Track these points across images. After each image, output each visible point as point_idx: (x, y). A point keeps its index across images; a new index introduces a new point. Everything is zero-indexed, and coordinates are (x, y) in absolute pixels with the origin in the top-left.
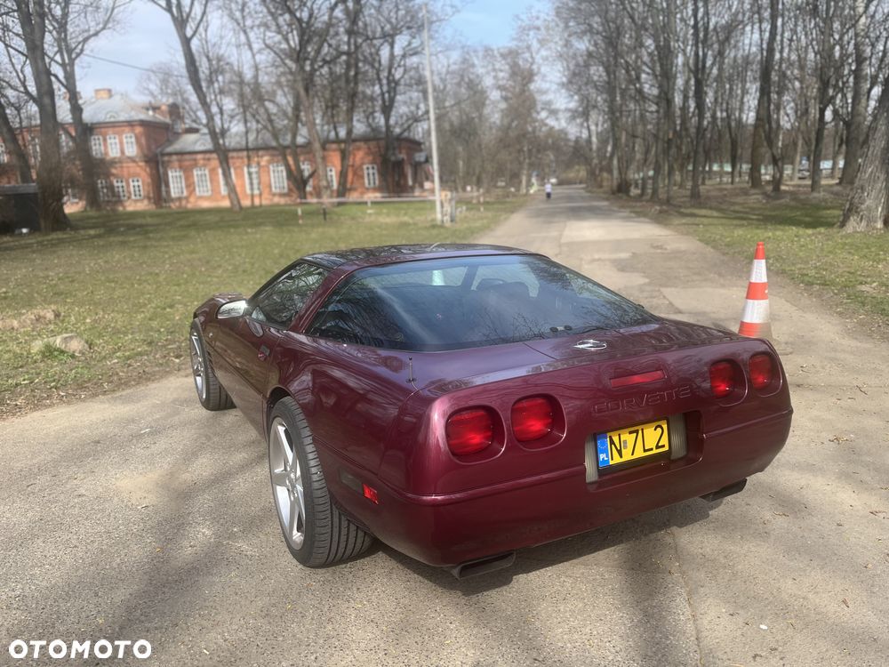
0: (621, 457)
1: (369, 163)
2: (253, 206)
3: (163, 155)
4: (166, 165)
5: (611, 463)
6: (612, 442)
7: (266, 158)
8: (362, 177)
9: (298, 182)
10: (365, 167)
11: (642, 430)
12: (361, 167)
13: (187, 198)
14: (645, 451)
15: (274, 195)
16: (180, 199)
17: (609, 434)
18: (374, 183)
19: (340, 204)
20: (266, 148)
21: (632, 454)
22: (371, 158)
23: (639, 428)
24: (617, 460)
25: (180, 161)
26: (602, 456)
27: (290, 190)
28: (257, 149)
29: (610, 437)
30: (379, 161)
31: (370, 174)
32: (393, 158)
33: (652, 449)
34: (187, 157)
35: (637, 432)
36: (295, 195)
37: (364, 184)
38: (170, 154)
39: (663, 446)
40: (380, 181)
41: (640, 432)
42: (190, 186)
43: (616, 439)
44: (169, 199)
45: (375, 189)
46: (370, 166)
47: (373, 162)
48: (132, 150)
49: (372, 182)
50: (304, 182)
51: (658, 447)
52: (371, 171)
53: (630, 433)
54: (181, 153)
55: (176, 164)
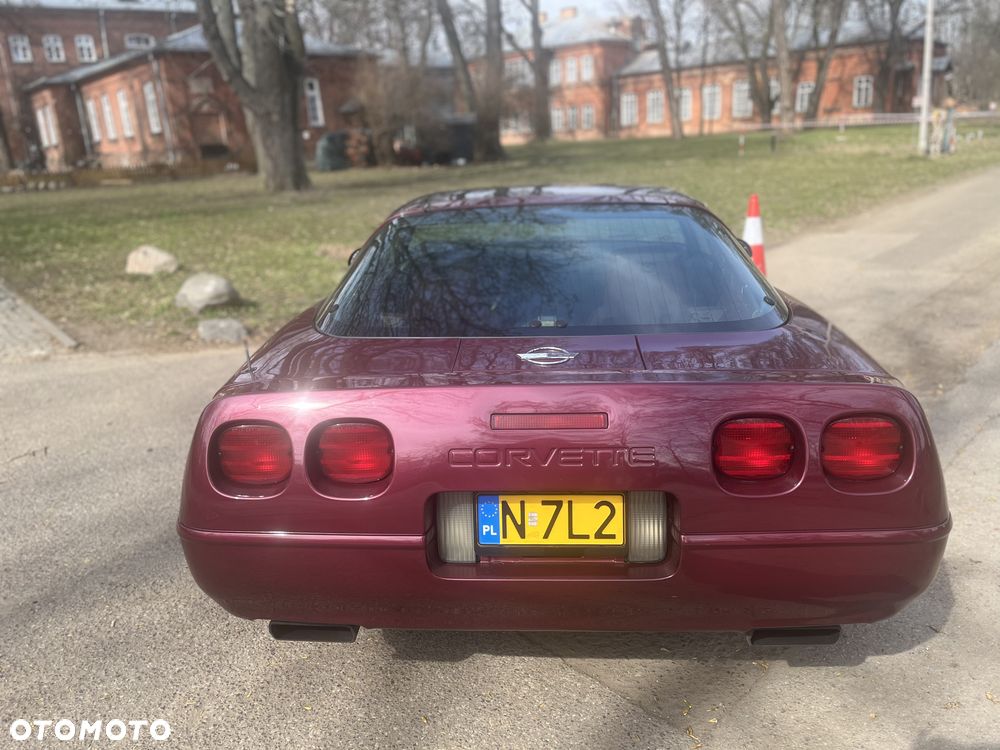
0: (523, 535)
1: (863, 74)
2: (701, 135)
3: (620, 77)
4: (621, 89)
5: (503, 541)
6: (507, 510)
7: (731, 75)
8: (850, 94)
9: (764, 104)
10: (856, 80)
11: (570, 503)
12: (851, 81)
13: (637, 127)
14: (572, 536)
15: (734, 120)
16: (630, 127)
17: (502, 498)
18: (866, 100)
19: (807, 129)
20: (731, 63)
21: (546, 536)
22: (865, 67)
23: (565, 499)
24: (513, 538)
25: (635, 83)
26: (485, 529)
27: (754, 113)
28: (716, 64)
29: (505, 504)
30: (876, 71)
31: (863, 87)
32: (898, 67)
33: (587, 537)
34: (644, 78)
35: (559, 504)
36: (759, 119)
37: (850, 102)
38: (626, 77)
39: (613, 537)
40: (875, 97)
41: (565, 506)
42: (642, 112)
43: (515, 508)
44: (620, 128)
45: (866, 109)
46: (864, 79)
47: (870, 72)
48: (589, 74)
49: (863, 100)
50: (771, 104)
51: (599, 535)
52: (864, 85)
53: (544, 503)
54: (637, 75)
55: (630, 87)
